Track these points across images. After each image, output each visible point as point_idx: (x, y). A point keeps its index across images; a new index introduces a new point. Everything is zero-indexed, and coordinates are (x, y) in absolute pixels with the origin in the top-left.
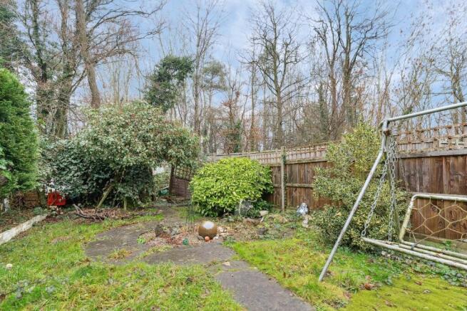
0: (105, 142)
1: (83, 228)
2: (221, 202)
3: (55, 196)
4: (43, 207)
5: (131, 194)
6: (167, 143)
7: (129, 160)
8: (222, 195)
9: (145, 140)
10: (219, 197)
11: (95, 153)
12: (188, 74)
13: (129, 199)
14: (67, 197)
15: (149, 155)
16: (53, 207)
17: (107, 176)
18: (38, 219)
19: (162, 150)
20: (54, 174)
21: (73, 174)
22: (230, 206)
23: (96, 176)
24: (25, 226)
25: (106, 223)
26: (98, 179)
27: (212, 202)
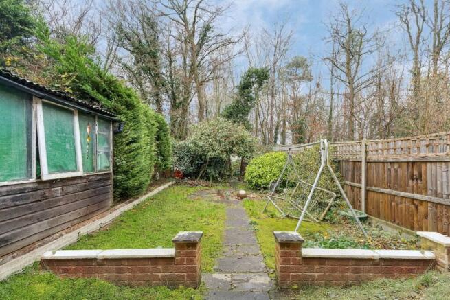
0: (200, 145)
1: (188, 189)
2: (259, 181)
3: (178, 172)
4: (173, 178)
5: (214, 174)
6: (232, 144)
7: (211, 154)
8: (260, 177)
9: (220, 142)
10: (259, 178)
11: (195, 151)
12: (265, 81)
13: (213, 176)
14: (183, 173)
15: (222, 152)
16: (177, 178)
17: (203, 162)
18: (171, 183)
19: (230, 148)
20: (178, 161)
21: (187, 161)
22: (265, 184)
23: (197, 162)
24: (166, 186)
25: (198, 187)
26: (198, 164)
27: (254, 181)
